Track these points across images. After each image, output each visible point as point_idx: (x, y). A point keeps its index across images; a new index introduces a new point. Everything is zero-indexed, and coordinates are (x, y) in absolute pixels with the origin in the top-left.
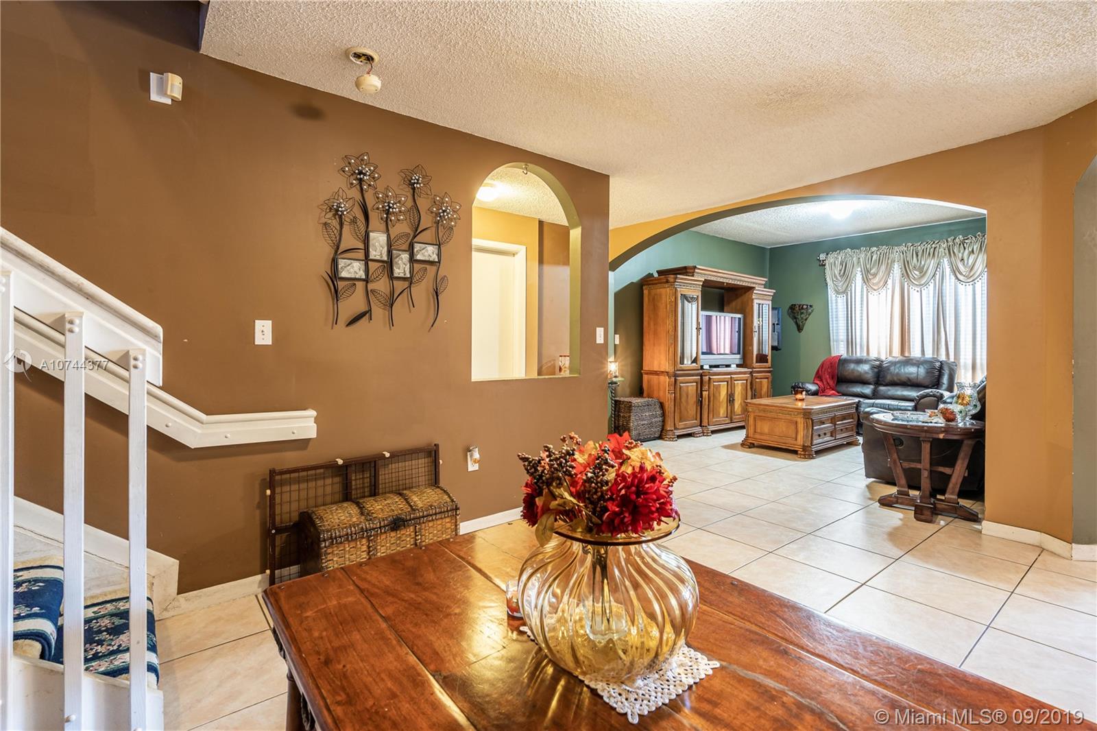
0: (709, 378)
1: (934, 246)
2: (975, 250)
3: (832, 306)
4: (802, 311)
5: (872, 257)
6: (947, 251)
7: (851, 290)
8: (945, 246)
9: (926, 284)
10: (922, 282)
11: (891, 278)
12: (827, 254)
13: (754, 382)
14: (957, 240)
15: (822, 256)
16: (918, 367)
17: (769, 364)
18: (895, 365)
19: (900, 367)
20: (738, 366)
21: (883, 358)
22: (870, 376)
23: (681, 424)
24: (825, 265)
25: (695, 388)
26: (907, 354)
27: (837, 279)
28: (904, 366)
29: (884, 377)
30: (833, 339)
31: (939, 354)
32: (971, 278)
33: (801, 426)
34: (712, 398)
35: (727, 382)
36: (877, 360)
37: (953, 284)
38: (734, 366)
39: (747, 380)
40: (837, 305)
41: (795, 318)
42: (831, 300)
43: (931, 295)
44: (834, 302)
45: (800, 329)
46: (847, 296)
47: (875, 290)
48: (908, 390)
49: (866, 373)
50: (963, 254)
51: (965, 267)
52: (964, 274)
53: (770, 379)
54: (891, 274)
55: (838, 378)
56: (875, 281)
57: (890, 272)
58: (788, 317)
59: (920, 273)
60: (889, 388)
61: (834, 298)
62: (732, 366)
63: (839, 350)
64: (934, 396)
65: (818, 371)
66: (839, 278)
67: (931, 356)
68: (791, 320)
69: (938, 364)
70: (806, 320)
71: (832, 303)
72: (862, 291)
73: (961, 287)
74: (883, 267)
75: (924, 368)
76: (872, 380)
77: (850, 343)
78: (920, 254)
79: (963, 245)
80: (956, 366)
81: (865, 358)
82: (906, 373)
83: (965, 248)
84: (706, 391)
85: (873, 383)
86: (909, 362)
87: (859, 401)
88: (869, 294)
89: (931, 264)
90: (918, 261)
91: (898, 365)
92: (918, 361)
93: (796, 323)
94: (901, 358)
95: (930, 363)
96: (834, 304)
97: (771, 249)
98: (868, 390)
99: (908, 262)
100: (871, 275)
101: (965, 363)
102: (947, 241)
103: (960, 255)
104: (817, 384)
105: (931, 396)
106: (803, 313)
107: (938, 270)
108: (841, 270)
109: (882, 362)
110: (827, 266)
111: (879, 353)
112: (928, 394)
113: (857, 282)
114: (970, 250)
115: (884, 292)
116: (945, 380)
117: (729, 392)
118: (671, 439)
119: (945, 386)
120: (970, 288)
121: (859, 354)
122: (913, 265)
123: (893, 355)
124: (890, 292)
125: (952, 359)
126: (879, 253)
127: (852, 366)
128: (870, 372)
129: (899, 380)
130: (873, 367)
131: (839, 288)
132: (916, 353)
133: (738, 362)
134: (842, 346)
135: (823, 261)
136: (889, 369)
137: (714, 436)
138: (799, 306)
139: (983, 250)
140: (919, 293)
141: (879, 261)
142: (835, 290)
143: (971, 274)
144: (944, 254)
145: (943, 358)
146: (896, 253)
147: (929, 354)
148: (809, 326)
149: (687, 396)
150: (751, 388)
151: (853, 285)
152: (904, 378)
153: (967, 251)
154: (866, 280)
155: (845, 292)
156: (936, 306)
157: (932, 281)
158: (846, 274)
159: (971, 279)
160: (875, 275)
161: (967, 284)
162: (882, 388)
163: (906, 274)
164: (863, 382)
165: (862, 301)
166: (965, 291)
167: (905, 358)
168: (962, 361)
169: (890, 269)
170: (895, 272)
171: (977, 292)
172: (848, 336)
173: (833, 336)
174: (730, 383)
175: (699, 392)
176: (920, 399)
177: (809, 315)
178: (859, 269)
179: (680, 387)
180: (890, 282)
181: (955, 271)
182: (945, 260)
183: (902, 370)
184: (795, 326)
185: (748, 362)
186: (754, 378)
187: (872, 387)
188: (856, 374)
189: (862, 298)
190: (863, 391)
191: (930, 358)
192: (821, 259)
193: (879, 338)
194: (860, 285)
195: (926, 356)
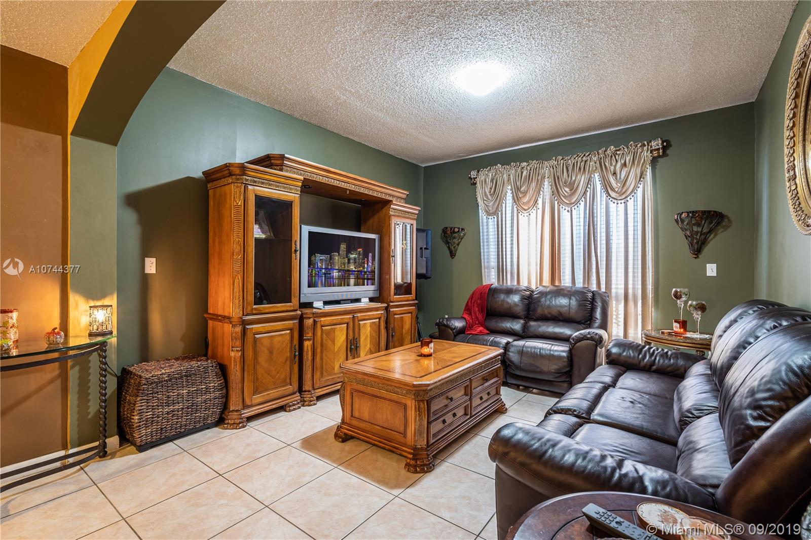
0: (314, 321)
1: (584, 159)
2: (627, 162)
3: (483, 229)
4: (454, 235)
5: (522, 173)
6: (598, 164)
7: (502, 210)
8: (595, 159)
9: (577, 202)
10: (573, 201)
11: (541, 196)
12: (478, 172)
13: (392, 320)
14: (608, 152)
15: (473, 174)
16: (570, 299)
17: (413, 296)
18: (546, 296)
19: (551, 298)
20: (372, 300)
21: (533, 287)
22: (520, 309)
23: (258, 398)
24: (476, 184)
25: (288, 338)
26: (557, 284)
27: (487, 198)
28: (555, 297)
29: (535, 310)
30: (484, 265)
31: (590, 283)
32: (623, 195)
33: (412, 414)
34: (319, 350)
35: (348, 324)
36: (528, 289)
37: (604, 203)
38: (365, 300)
39: (380, 318)
40: (487, 228)
41: (447, 243)
42: (482, 223)
43: (582, 216)
44: (485, 224)
45: (453, 254)
46: (498, 217)
47: (525, 210)
48: (559, 326)
49: (517, 305)
50: (615, 167)
51: (617, 181)
52: (616, 190)
53: (414, 315)
54: (541, 193)
55: (487, 310)
56: (525, 200)
57: (540, 189)
58: (441, 241)
59: (571, 190)
60: (540, 323)
61: (485, 221)
62: (363, 300)
63: (491, 278)
64: (592, 339)
65: (468, 302)
66: (489, 197)
67: (582, 286)
68: (444, 245)
69: (590, 295)
70: (458, 245)
71: (483, 226)
72: (512, 212)
73: (613, 206)
74: (533, 185)
75: (577, 300)
76: (522, 313)
77: (501, 270)
78: (570, 168)
79: (615, 157)
80: (608, 297)
81: (515, 288)
82: (557, 306)
83: (617, 161)
84: (309, 340)
85: (523, 317)
86: (559, 292)
87: (508, 343)
88: (520, 214)
89: (582, 179)
90: (568, 176)
91: (549, 297)
92: (569, 291)
93: (449, 248)
94: (552, 288)
95: (581, 294)
96: (485, 227)
97: (425, 167)
98: (517, 326)
99: (558, 178)
100: (521, 193)
101: (617, 293)
102: (598, 153)
103: (612, 168)
104: (465, 319)
105: (588, 339)
106: (454, 238)
107: (589, 186)
108: (491, 189)
109: (533, 291)
110: (478, 185)
111: (529, 282)
112: (585, 336)
113: (507, 202)
114: (623, 162)
115: (535, 212)
116: (598, 314)
117: (351, 337)
118: (236, 426)
119: (598, 323)
120: (621, 207)
121: (510, 283)
122: (563, 181)
123: (544, 284)
124: (540, 212)
125: (603, 289)
126: (529, 168)
127: (502, 296)
128: (520, 304)
129: (550, 313)
130: (523, 298)
131: (490, 209)
132: (566, 282)
133: (371, 295)
134: (493, 273)
135: (474, 178)
136: (539, 301)
137: (321, 404)
138: (451, 229)
139: (636, 163)
140: (569, 214)
141: (529, 179)
142: (486, 211)
143: (624, 190)
144: (595, 168)
145: (594, 287)
146: (546, 168)
147: (580, 284)
148: (461, 251)
149: (271, 352)
150: (387, 328)
151: (504, 205)
152: (554, 312)
153: (619, 165)
154: (516, 200)
155: (495, 213)
156: (587, 227)
157: (583, 199)
158: (497, 194)
159: (623, 197)
160: (525, 193)
161: (619, 202)
162: (532, 323)
163: (556, 192)
164: (514, 316)
165: (512, 226)
166: (616, 210)
167: (556, 288)
168: (613, 291)
169: (541, 186)
170: (545, 190)
171: (629, 212)
172: (498, 262)
173: (484, 263)
174: (351, 324)
175: (296, 342)
176: (576, 343)
177: (462, 239)
178: (509, 187)
179: (255, 341)
180: (540, 201)
181: (607, 186)
182: (596, 175)
183: (554, 303)
184: (448, 252)
185: (385, 294)
186: (391, 314)
187: (522, 321)
188: (506, 306)
189: (512, 219)
190: (512, 327)
191: (581, 288)
192: (472, 177)
193: (529, 265)
194: (511, 205)
195: (577, 286)
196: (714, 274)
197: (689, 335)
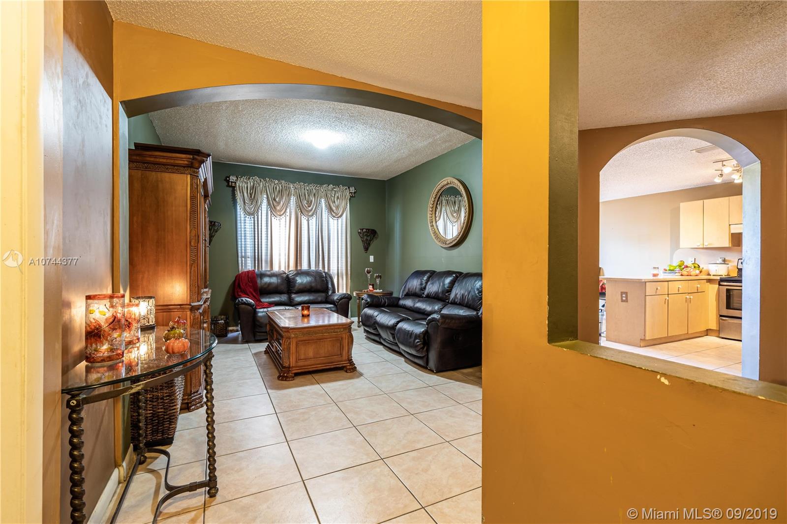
1: (316, 188)
3: (240, 225)
5: (275, 187)
6: (324, 194)
7: (258, 213)
8: (322, 190)
9: (311, 215)
10: (309, 215)
11: (289, 207)
12: (237, 177)
14: (330, 188)
15: (233, 179)
16: (309, 277)
22: (281, 287)
24: (235, 187)
26: (299, 268)
28: (298, 277)
29: (292, 287)
30: (242, 255)
31: (319, 266)
37: (327, 217)
40: (245, 225)
43: (315, 224)
46: (254, 218)
47: (277, 215)
48: (312, 295)
51: (335, 207)
52: (334, 211)
54: (289, 205)
55: (260, 290)
56: (279, 208)
57: (288, 203)
59: (308, 207)
60: (299, 295)
61: (243, 219)
63: (248, 266)
64: (347, 298)
66: (248, 200)
69: (322, 275)
72: (267, 215)
74: (284, 198)
75: (313, 277)
76: (285, 290)
77: (257, 259)
83: (334, 194)
85: (285, 292)
88: (273, 218)
89: (316, 201)
91: (302, 277)
92: (307, 272)
95: (315, 273)
96: (242, 224)
98: (284, 298)
99: (301, 197)
100: (275, 202)
102: (324, 187)
105: (345, 298)
107: (319, 206)
108: (250, 194)
109: (287, 274)
110: (237, 189)
111: (280, 267)
112: (344, 296)
113: (263, 209)
115: (284, 218)
116: (330, 285)
119: (331, 290)
120: (336, 222)
121: (265, 268)
122: (305, 200)
123: (290, 269)
124: (288, 218)
125: (326, 271)
126: (280, 184)
127: (268, 279)
128: (284, 284)
130: (282, 280)
131: (251, 210)
132: (305, 267)
134: (249, 262)
135: (234, 183)
136: (294, 280)
139: (343, 198)
141: (281, 192)
142: (244, 211)
143: (339, 212)
144: (322, 196)
145: (321, 269)
146: (292, 189)
147: (313, 268)
151: (260, 210)
153: (336, 197)
154: (270, 206)
155: (252, 214)
156: (317, 231)
157: (315, 214)
158: (253, 198)
159: (337, 216)
160: (279, 203)
161: (335, 219)
162: (293, 296)
163: (299, 205)
164: (279, 292)
165: (267, 224)
169: (289, 201)
170: (292, 204)
171: (339, 225)
172: (254, 253)
173: (241, 253)
176: (339, 301)
177: (216, 232)
178: (265, 196)
180: (288, 210)
181: (330, 208)
182: (323, 200)
187: (285, 295)
188: (273, 286)
189: (267, 221)
190: (281, 299)
192: (231, 180)
193: (280, 255)
194: (265, 209)
195: (312, 269)
196: (373, 261)
197: (375, 291)
